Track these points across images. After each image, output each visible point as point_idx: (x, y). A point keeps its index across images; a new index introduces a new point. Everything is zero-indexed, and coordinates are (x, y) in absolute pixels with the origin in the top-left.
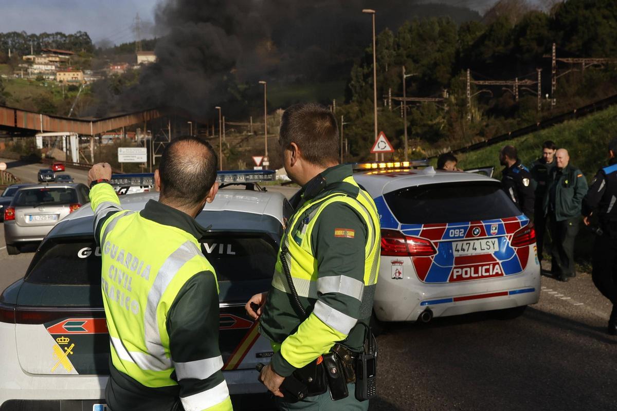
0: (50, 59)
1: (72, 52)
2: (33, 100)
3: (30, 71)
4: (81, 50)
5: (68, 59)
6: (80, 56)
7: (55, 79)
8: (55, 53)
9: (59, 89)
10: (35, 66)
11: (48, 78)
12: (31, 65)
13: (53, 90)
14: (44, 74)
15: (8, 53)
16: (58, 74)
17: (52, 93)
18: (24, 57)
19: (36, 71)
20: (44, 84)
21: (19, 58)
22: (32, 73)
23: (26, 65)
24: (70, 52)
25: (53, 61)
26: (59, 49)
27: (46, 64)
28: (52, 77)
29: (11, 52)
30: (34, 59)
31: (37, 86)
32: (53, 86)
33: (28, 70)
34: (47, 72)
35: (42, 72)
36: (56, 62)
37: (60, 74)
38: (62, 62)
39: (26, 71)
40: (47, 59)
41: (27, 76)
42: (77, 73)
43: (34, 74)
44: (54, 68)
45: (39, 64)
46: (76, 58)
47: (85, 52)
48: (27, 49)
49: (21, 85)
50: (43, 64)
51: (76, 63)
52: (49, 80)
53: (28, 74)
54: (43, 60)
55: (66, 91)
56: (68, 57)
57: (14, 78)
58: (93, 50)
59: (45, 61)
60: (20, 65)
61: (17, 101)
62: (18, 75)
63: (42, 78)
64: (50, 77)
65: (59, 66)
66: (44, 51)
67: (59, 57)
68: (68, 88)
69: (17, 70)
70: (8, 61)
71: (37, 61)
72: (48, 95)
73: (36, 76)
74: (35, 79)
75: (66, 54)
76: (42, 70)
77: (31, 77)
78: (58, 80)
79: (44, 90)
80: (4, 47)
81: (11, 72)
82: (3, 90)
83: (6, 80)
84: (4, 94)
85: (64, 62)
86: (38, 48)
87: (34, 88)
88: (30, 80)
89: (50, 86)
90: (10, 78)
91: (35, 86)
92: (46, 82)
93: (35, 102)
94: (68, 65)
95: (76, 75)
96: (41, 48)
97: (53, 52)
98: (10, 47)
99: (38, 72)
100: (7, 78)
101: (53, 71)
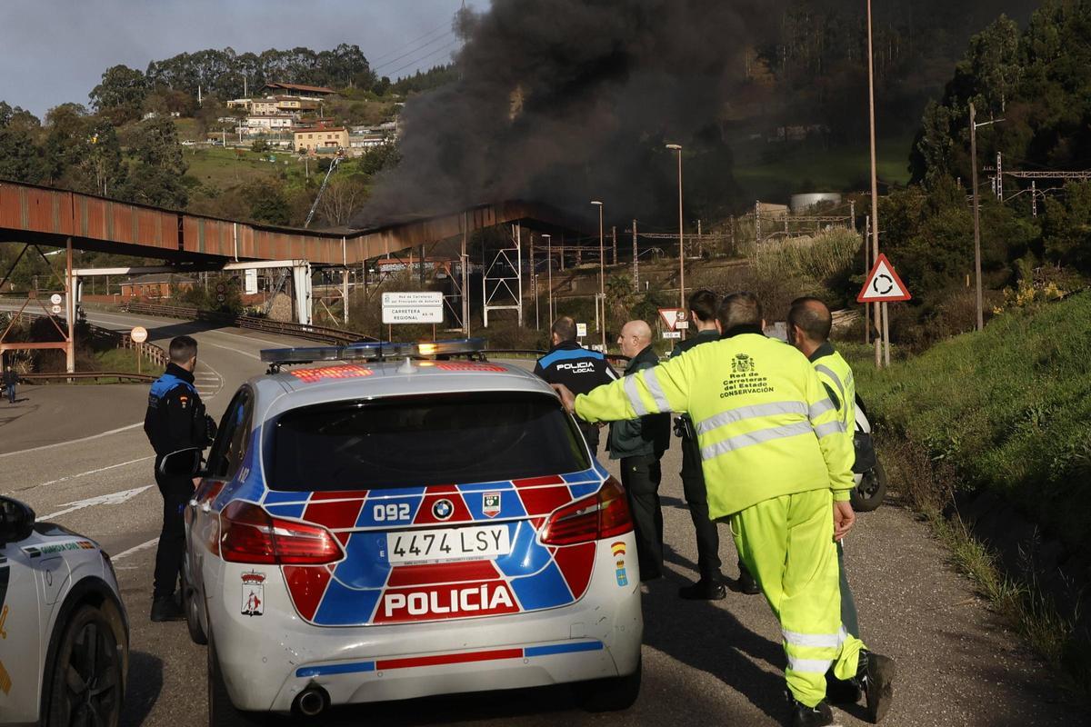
0: (282, 104)
1: (329, 88)
2: (243, 192)
3: (239, 130)
4: (347, 85)
5: (320, 105)
6: (343, 96)
7: (291, 147)
8: (293, 91)
9: (298, 168)
10: (251, 121)
11: (278, 145)
12: (243, 120)
13: (287, 170)
14: (269, 136)
15: (197, 95)
16: (297, 135)
17: (284, 176)
18: (230, 103)
19: (252, 132)
20: (267, 157)
21: (219, 105)
22: (244, 136)
23: (231, 120)
24: (324, 89)
25: (289, 110)
26: (302, 83)
27: (274, 116)
28: (285, 143)
29: (204, 93)
30: (250, 104)
31: (253, 162)
32: (286, 162)
33: (236, 129)
34: (275, 131)
35: (266, 132)
36: (294, 110)
37: (300, 137)
38: (305, 110)
39: (233, 131)
40: (277, 105)
41: (233, 143)
42: (337, 133)
43: (249, 137)
44: (288, 123)
45: (259, 115)
46: (336, 102)
47: (355, 87)
48: (236, 86)
49: (221, 161)
50: (267, 116)
51: (335, 111)
52: (280, 148)
53: (236, 138)
54: (267, 108)
55: (312, 173)
56: (318, 100)
57: (208, 147)
58: (371, 82)
59: (272, 109)
60: (220, 120)
61: (211, 196)
62: (216, 139)
63: (265, 145)
64: (281, 143)
65: (299, 118)
66: (271, 88)
67: (300, 101)
68: (316, 166)
69: (214, 131)
70: (197, 112)
71: (254, 109)
72: (275, 182)
73: (252, 141)
74: (251, 148)
75: (316, 94)
76: (264, 129)
77: (242, 144)
78: (297, 149)
79: (267, 170)
80: (190, 82)
81: (201, 135)
82: (183, 173)
83: (190, 151)
84: (185, 181)
85: (311, 110)
86: (258, 82)
87: (247, 167)
88: (240, 151)
89: (280, 163)
90: (199, 147)
91: (250, 163)
92: (273, 154)
93: (247, 196)
94: (318, 116)
95: (333, 136)
96: (263, 82)
97: (289, 90)
98: (200, 82)
99: (257, 132)
100: (192, 148)
101: (288, 130)
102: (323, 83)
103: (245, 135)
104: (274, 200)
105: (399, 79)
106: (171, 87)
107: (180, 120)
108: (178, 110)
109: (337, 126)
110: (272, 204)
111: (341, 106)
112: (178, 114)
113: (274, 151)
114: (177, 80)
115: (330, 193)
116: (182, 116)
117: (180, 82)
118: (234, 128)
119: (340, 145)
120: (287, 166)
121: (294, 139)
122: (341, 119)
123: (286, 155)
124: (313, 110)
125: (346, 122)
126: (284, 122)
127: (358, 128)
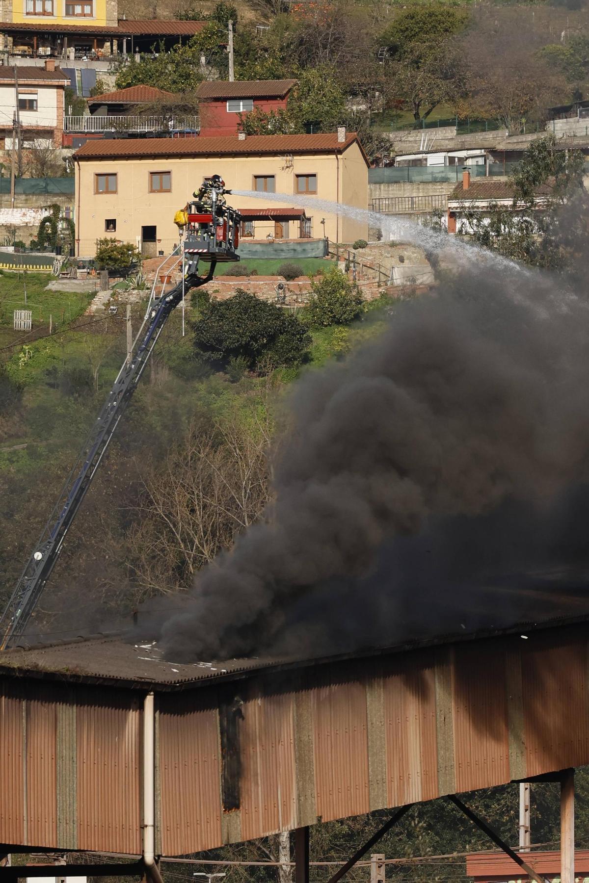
0: (20, 9)
7: (53, 238)
13: (23, 363)
16: (87, 172)
25: (53, 37)
28: (19, 216)
32: (23, 319)
36: (85, 40)
37: (106, 183)
38: (143, 43)
42: (303, 164)
44: (48, 109)
51: (304, 51)
64: (4, 217)
65: (110, 82)
78: (87, 251)
85: (171, 41)
94: (211, 74)
95: (285, 183)
101: (43, 143)
109: (311, 126)
111: (337, 19)
119: (317, 233)
120: (24, 337)
121: (70, 195)
122: (333, 89)
123: (23, 278)
124: (186, 39)
125: (357, 106)
126: (25, 105)
127: (423, 138)
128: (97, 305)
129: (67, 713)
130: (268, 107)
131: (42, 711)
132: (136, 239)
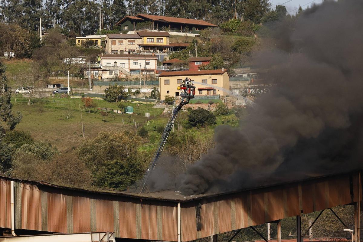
0: (146, 41)
1: (207, 20)
2: (85, 151)
3: (89, 75)
4: (231, 16)
5: (194, 41)
6: (226, 31)
7: (154, 95)
8: (160, 25)
9: (164, 123)
10: (105, 63)
11: (138, 93)
12: (94, 60)
13: (148, 125)
14: (127, 80)
15: (37, 29)
16: (162, 79)
17: (143, 133)
18: (79, 40)
19: (106, 76)
20: (123, 108)
21: (65, 42)
22: (95, 82)
23: (80, 61)
24: (202, 22)
25: (154, 48)
26: (173, 14)
27: (131, 55)
28: (146, 90)
29: (47, 26)
30: (104, 42)
31: (104, 114)
32: (147, 115)
33: (85, 72)
34: (135, 75)
35: (123, 76)
36: (161, 48)
37: (167, 82)
38: (175, 48)
39: (81, 75)
40: (139, 41)
41: (80, 90)
42: (214, 77)
43: (102, 83)
44: (153, 65)
45: (115, 55)
46: (215, 36)
47: (242, 19)
48: (89, 18)
49: (63, 113)
50: (126, 56)
51: (214, 50)
52: (140, 96)
53: (84, 84)
54: (126, 46)
55: (181, 128)
56: (193, 35)
57: (48, 95)
58: (262, 13)
59: (132, 47)
60: (66, 61)
61: (44, 156)
62: (58, 86)
63: (121, 92)
64: (143, 90)
65: (167, 58)
66: (132, 21)
67: (168, 36)
68: (186, 121)
69: (56, 75)
70: (36, 50)
71: (110, 47)
72: (126, 139)
73: (104, 87)
74: (102, 96)
75: (190, 28)
76: (121, 72)
77: (92, 91)
78: (163, 98)
79: (121, 124)
80: (30, 13)
81: (41, 79)
82: (12, 127)
83: (26, 100)
84: (13, 139)
85: (182, 48)
86: (116, 13)
87: (95, 120)
88: (88, 100)
89: (140, 115)
90: (37, 96)
91: (99, 116)
92: (131, 104)
93: (89, 156)
94: (191, 56)
95: (209, 82)
96: (124, 13)
97: (156, 22)
98: (42, 14)
99: (112, 76)
100: (27, 96)
101: (152, 73)
102: (201, 14)
103: (97, 80)
104: (124, 163)
105: (300, 9)
106: (6, 20)
107: (14, 62)
108: (12, 49)
109: (216, 68)
110: (122, 167)
111: (221, 42)
112: (13, 54)
113: (133, 99)
114: (14, 11)
115: (195, 152)
116: (19, 56)
117: (18, 12)
118: (82, 71)
119: (217, 93)
120: (148, 119)
121: (158, 85)
122: (220, 59)
123: (147, 105)
124: (185, 47)
125: (227, 63)
126: (147, 64)
127: (242, 70)
128: (165, 111)
129: (159, 208)
130: (205, 63)
131: (153, 208)
132: (174, 95)
